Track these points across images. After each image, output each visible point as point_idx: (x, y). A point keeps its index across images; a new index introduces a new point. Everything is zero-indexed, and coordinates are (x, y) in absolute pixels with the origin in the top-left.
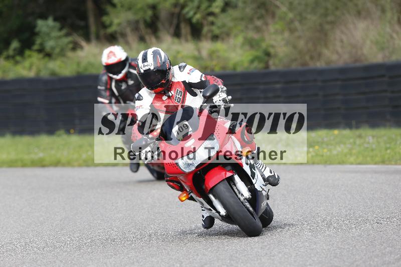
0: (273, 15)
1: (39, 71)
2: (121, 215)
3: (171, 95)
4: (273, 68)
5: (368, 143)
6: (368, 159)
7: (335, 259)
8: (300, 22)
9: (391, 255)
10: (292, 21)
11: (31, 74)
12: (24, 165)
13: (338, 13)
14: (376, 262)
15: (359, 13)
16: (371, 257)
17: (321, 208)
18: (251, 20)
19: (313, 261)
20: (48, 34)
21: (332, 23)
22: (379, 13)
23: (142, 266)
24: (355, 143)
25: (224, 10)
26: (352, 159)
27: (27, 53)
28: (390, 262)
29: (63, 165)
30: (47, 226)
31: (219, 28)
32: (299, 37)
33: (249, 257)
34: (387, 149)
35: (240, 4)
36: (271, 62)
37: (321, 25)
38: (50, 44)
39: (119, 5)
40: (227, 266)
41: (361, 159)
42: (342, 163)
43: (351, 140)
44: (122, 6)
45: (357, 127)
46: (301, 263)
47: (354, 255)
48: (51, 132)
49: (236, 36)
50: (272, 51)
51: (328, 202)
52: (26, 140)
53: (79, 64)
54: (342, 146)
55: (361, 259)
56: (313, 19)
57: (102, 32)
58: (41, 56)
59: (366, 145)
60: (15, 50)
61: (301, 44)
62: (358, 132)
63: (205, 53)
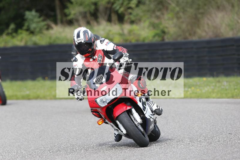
0: (167, 9)
1: (26, 42)
2: (75, 129)
3: (95, 58)
4: (167, 40)
5: (224, 86)
6: (224, 95)
7: (204, 155)
8: (183, 13)
9: (237, 153)
10: (178, 12)
11: (22, 44)
12: (17, 99)
13: (206, 7)
14: (229, 157)
15: (218, 8)
16: (226, 154)
17: (196, 125)
18: (154, 12)
19: (191, 156)
20: (32, 20)
21: (202, 14)
22: (230, 8)
23: (88, 159)
24: (216, 85)
25: (137, 6)
26: (214, 95)
27: (20, 31)
28: (237, 157)
29: (41, 99)
30: (31, 135)
31: (134, 16)
32: (183, 22)
33: (152, 154)
34: (235, 89)
35: (147, 2)
36: (166, 37)
37: (196, 15)
38: (33, 26)
39: (74, 3)
40: (139, 159)
41: (219, 95)
42: (208, 97)
43: (214, 84)
44: (77, 3)
45: (217, 76)
46: (183, 157)
47: (215, 153)
48: (34, 78)
49: (145, 21)
50: (166, 30)
51: (200, 121)
52: (19, 83)
53: (50, 38)
54: (208, 87)
55: (219, 156)
56: (191, 11)
57: (64, 19)
58: (28, 33)
59: (222, 87)
60: (12, 29)
61: (184, 26)
62: (217, 79)
63: (126, 31)
